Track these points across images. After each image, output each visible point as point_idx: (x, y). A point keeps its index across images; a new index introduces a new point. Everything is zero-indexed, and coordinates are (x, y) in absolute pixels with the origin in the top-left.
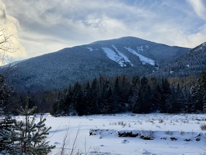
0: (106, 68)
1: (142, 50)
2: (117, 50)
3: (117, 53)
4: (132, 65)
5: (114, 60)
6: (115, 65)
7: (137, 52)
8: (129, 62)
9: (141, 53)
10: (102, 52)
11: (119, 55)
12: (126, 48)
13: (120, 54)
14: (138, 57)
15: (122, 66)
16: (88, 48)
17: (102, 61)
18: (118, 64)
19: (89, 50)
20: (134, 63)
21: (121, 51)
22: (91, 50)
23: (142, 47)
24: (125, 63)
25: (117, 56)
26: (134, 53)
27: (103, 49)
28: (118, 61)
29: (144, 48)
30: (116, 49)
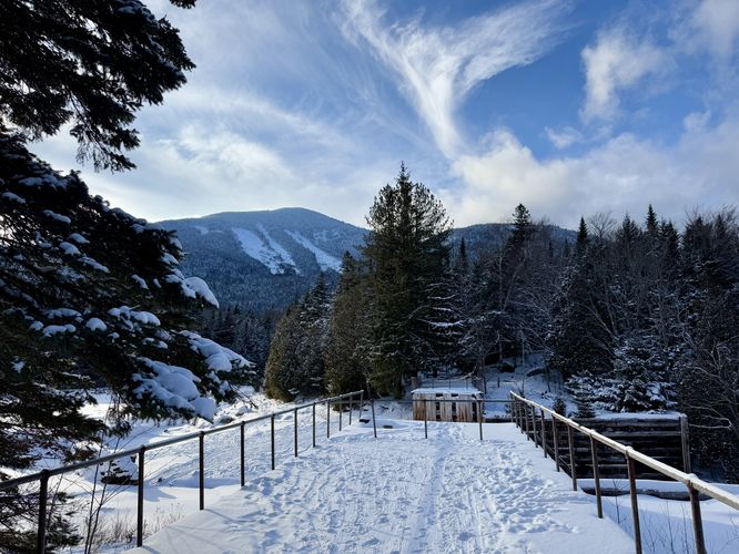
0: (233, 275)
1: (325, 239)
2: (268, 237)
3: (267, 243)
4: (297, 271)
5: (258, 258)
6: (258, 269)
7: (313, 243)
8: (293, 263)
9: (321, 246)
10: (230, 237)
11: (270, 248)
12: (290, 233)
13: (275, 245)
14: (314, 255)
15: (274, 272)
16: (198, 227)
17: (227, 258)
18: (265, 267)
19: (199, 232)
20: (301, 266)
21: (277, 239)
22: (205, 231)
23: (324, 233)
24: (282, 266)
25: (265, 249)
26: (307, 244)
27: (235, 231)
28: (267, 260)
29: (329, 235)
30: (266, 234)
